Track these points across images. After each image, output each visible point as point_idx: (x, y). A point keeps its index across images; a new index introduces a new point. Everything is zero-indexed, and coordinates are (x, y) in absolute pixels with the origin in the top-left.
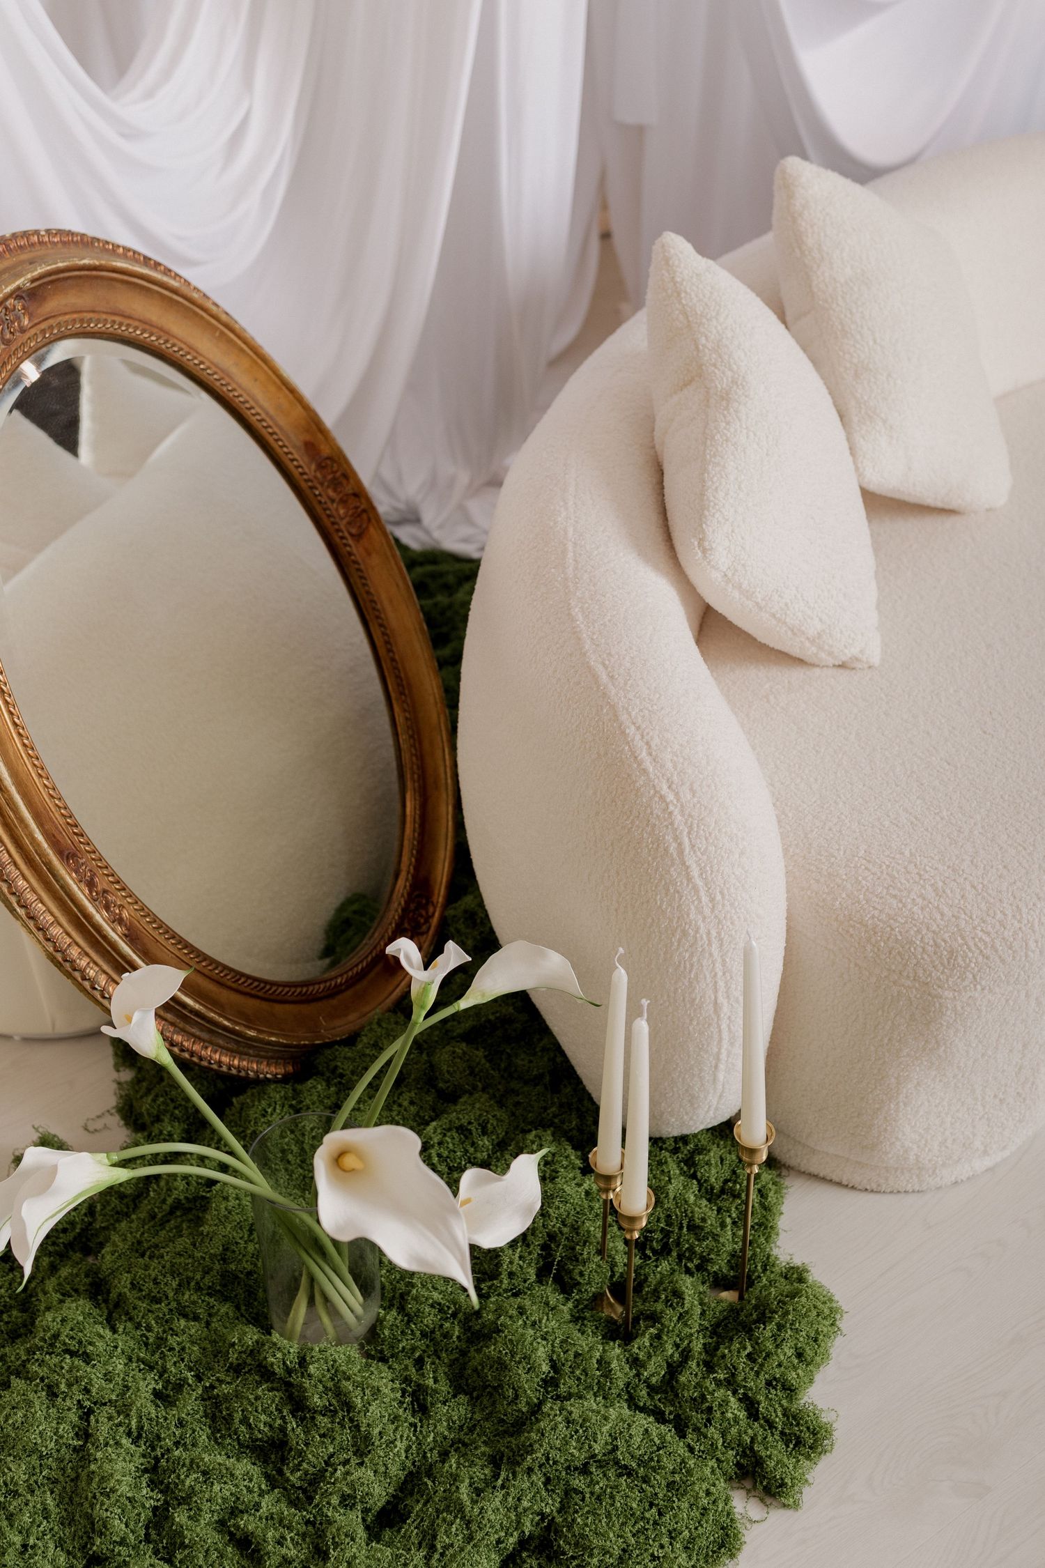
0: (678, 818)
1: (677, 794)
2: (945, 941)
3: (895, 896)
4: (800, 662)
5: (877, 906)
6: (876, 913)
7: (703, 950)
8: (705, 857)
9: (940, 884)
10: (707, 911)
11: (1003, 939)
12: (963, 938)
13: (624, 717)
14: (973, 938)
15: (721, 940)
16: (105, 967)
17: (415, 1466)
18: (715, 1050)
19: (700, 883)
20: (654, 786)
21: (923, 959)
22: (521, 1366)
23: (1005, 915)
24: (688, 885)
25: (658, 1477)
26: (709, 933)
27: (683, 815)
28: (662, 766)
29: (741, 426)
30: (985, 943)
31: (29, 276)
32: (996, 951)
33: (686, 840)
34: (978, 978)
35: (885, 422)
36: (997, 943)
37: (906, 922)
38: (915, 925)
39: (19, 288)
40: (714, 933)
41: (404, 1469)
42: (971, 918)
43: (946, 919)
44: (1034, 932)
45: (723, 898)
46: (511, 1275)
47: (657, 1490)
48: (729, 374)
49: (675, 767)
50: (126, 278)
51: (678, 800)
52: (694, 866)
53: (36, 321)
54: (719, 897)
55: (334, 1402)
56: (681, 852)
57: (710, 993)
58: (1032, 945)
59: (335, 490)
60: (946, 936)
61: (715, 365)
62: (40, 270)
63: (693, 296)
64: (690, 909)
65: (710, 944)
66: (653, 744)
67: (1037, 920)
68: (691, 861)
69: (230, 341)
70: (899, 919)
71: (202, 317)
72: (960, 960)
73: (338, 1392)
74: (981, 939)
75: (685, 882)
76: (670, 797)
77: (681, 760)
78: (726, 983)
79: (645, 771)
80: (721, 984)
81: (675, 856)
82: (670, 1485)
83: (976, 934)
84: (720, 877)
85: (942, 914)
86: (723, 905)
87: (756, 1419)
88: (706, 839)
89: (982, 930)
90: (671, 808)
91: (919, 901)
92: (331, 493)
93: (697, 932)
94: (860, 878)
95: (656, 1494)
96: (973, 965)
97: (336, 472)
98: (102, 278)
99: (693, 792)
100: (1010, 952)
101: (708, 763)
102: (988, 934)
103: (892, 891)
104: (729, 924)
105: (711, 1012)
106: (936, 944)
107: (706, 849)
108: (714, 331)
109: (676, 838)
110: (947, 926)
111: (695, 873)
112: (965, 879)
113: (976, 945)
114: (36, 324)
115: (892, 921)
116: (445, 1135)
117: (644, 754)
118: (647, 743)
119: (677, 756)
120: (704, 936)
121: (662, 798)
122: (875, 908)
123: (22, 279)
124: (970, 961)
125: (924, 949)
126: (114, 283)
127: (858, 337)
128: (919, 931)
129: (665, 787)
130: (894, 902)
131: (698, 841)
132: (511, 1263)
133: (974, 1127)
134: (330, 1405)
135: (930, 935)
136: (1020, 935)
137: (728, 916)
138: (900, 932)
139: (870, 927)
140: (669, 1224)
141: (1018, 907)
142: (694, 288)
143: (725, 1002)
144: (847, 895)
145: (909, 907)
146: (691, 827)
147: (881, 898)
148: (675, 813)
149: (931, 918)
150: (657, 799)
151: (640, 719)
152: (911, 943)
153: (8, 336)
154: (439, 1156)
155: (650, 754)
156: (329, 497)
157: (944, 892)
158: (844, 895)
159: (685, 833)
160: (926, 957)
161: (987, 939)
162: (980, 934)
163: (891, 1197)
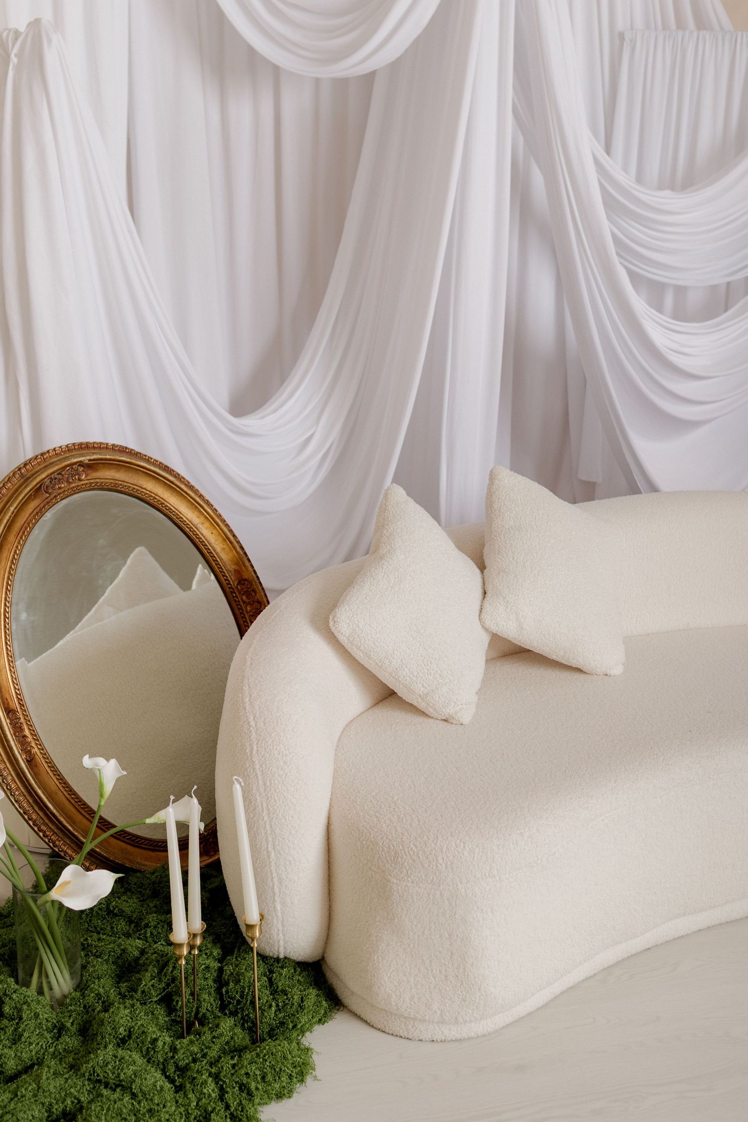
0: (254, 735)
1: (256, 723)
2: (394, 846)
3: (377, 817)
4: (423, 714)
5: (367, 821)
6: (365, 824)
7: (259, 814)
8: (263, 759)
9: (403, 815)
10: (262, 790)
11: (424, 851)
12: (403, 847)
13: (246, 681)
14: (408, 848)
15: (268, 810)
16: (12, 773)
17: (37, 1060)
18: (271, 884)
19: (259, 773)
20: (247, 716)
21: (382, 855)
22: (110, 1025)
23: (429, 839)
24: (253, 773)
25: (146, 1103)
26: (262, 804)
27: (256, 734)
28: (253, 707)
29: (382, 571)
30: (414, 852)
31: (88, 458)
32: (419, 858)
33: (255, 748)
34: (409, 873)
35: (504, 598)
36: (420, 853)
37: (377, 832)
38: (381, 834)
39: (81, 461)
40: (265, 805)
41: (31, 1061)
42: (410, 836)
43: (397, 834)
44: (442, 852)
45: (271, 784)
46: (143, 992)
47: (141, 1109)
48: (389, 547)
49: (259, 709)
50: (145, 471)
51: (256, 726)
52: (257, 762)
53: (89, 478)
54: (268, 784)
55: (15, 1014)
56: (251, 753)
57: (264, 843)
58: (441, 861)
59: (247, 597)
60: (395, 843)
61: (384, 543)
62: (95, 457)
63: (391, 512)
64: (253, 787)
65: (263, 811)
66: (252, 696)
67: (445, 846)
68: (256, 759)
69: (200, 511)
70: (375, 830)
71: (186, 497)
72: (399, 858)
73: (20, 1011)
74: (412, 849)
75: (252, 770)
76: (253, 723)
77: (263, 706)
78: (273, 839)
79: (245, 708)
80: (270, 839)
81: (249, 754)
82: (150, 1110)
83: (410, 846)
84: (269, 772)
85: (396, 831)
86: (270, 789)
87: (222, 1100)
88: (265, 749)
89: (414, 844)
90: (252, 729)
91: (388, 822)
92: (244, 598)
93: (256, 802)
94: (365, 805)
95: (140, 1110)
96: (406, 864)
97: (249, 588)
98: (132, 468)
99: (265, 723)
100: (427, 860)
101: (277, 711)
102: (416, 847)
103: (377, 814)
104: (273, 801)
105: (266, 856)
106: (389, 847)
107: (264, 755)
108: (392, 528)
109: (251, 745)
110: (396, 838)
111: (257, 767)
112: (417, 816)
113: (409, 852)
114: (88, 480)
115: (371, 830)
116: (158, 924)
117: (247, 699)
118: (251, 695)
119: (262, 704)
120: (260, 805)
121: (249, 723)
122: (365, 821)
123: (84, 458)
124: (405, 861)
125: (383, 848)
126: (138, 471)
127: (505, 555)
128: (382, 838)
129: (252, 717)
130: (375, 819)
131: (261, 749)
132: (146, 985)
133: (431, 992)
134: (13, 1015)
135: (387, 841)
136: (434, 851)
137: (273, 796)
138: (373, 837)
139: (361, 831)
140: (242, 997)
141: (437, 836)
142: (393, 509)
143: (273, 851)
144: (356, 813)
145: (381, 824)
146: (258, 741)
147: (371, 817)
148: (253, 732)
149: (390, 832)
150: (246, 723)
151: (252, 684)
152: (378, 844)
153: (71, 481)
154: (152, 933)
155: (250, 701)
156: (242, 600)
157: (402, 820)
158: (354, 812)
159: (255, 743)
160: (383, 854)
161: (415, 850)
162: (412, 846)
163: (391, 1037)
